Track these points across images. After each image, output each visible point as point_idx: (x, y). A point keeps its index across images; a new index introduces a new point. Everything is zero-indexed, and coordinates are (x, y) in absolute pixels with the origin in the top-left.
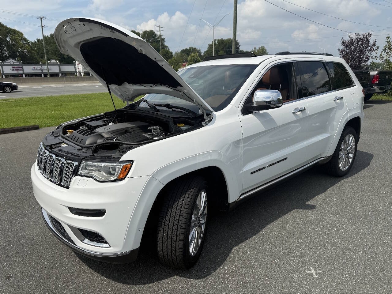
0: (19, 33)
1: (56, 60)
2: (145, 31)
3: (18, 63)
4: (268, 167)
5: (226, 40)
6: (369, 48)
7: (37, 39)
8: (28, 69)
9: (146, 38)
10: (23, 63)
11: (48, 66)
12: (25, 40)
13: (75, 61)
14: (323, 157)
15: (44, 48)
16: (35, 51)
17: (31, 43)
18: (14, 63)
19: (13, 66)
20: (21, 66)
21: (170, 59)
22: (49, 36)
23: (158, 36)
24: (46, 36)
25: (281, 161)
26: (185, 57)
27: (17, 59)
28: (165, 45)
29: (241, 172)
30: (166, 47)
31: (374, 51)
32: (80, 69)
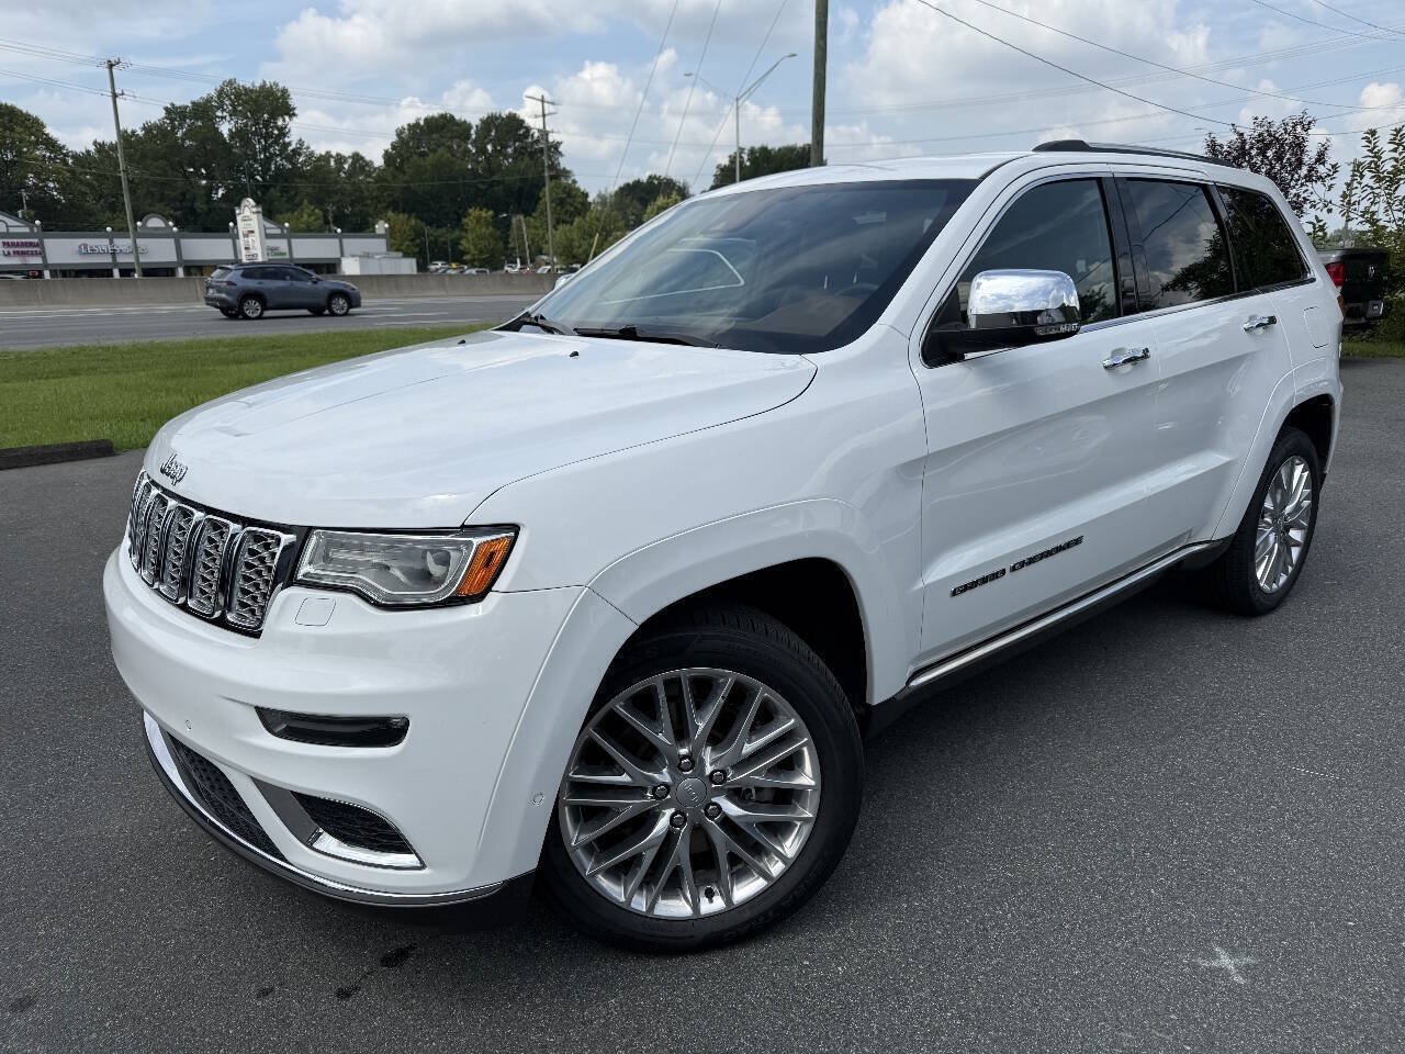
0: (29, 120)
1: (166, 218)
2: (488, 117)
3: (27, 230)
4: (1013, 569)
5: (780, 150)
6: (1304, 171)
7: (95, 143)
8: (64, 250)
9: (491, 141)
10: (44, 230)
11: (138, 240)
12: (51, 144)
13: (236, 224)
14: (1200, 543)
15: (122, 174)
16: (88, 184)
17: (73, 157)
18: (12, 230)
19: (6, 240)
20: (36, 240)
21: (579, 215)
22: (140, 133)
23: (536, 135)
24: (129, 131)
25: (1059, 549)
26: (635, 211)
27: (20, 216)
28: (562, 166)
29: (916, 588)
30: (566, 173)
31: (1319, 183)
32: (252, 251)
